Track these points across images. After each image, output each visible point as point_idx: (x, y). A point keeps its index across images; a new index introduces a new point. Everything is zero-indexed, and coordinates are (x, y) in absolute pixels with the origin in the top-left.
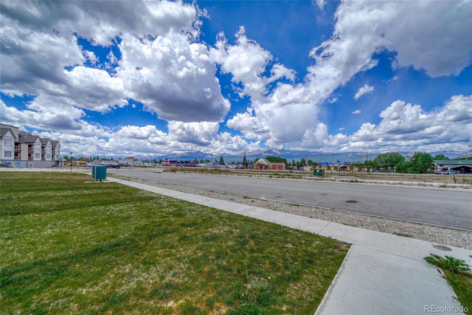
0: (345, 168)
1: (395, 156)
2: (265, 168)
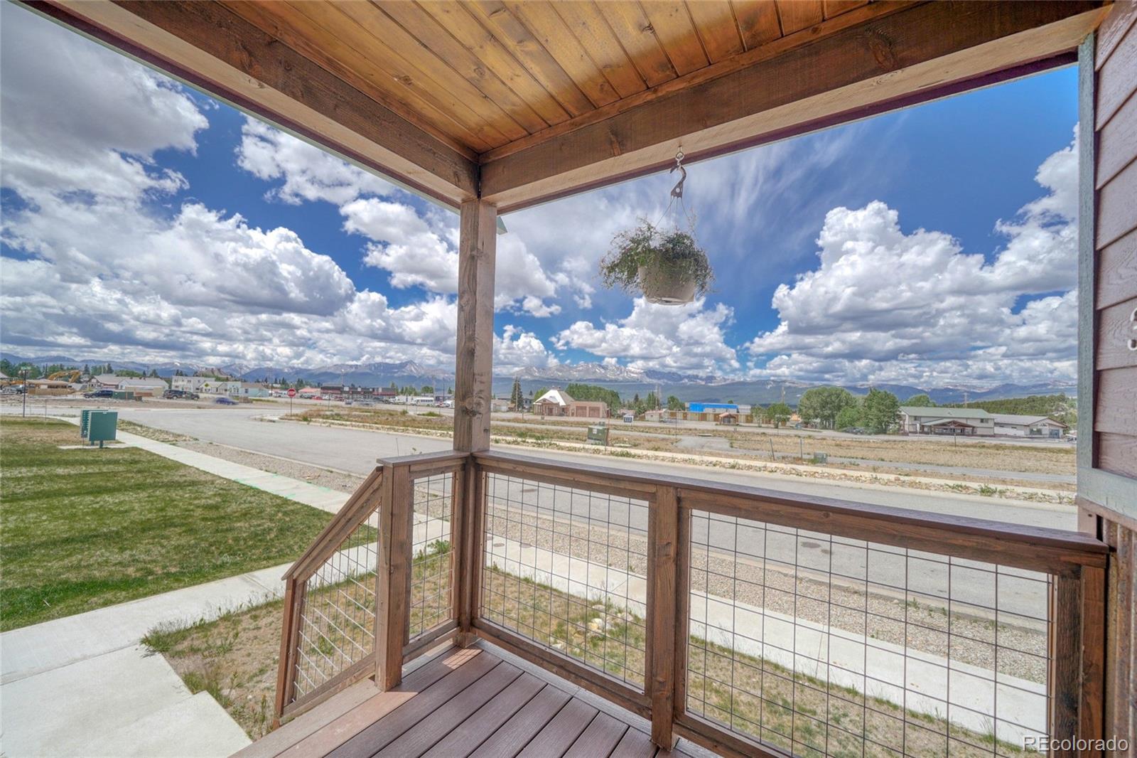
0: (732, 420)
1: (838, 396)
2: (561, 412)
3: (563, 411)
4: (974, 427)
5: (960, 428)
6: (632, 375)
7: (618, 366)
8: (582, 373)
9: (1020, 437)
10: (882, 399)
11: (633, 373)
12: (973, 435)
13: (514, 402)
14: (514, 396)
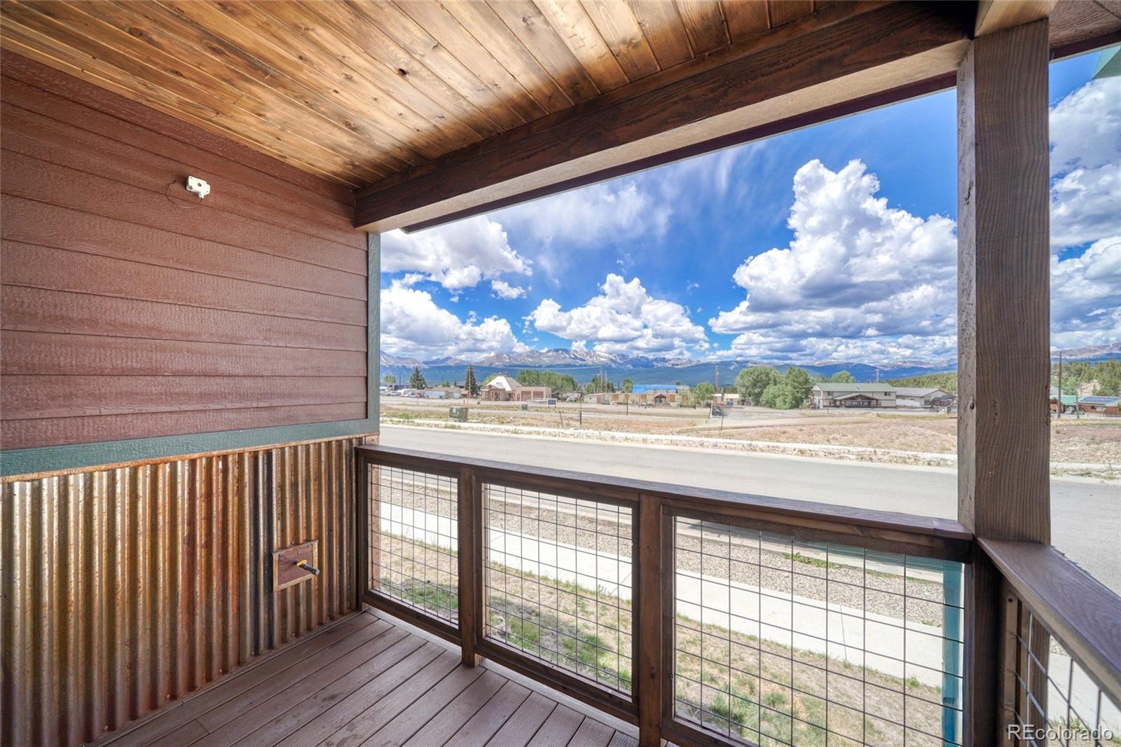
1: (767, 375)
2: (507, 396)
3: (509, 396)
4: (877, 400)
5: (866, 402)
6: (602, 359)
7: (586, 350)
8: (552, 359)
9: (915, 408)
10: (796, 377)
12: (877, 407)
13: (467, 389)
14: (467, 383)
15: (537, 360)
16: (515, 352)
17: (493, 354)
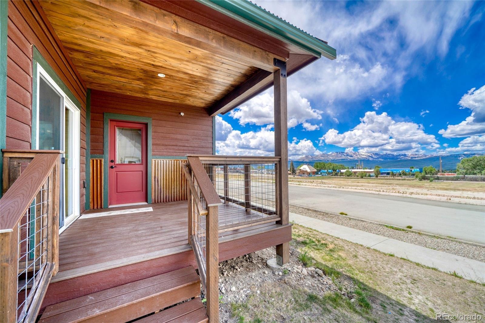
2: (308, 174)
6: (363, 156)
7: (354, 152)
8: (334, 157)
11: (363, 155)
13: (291, 171)
14: (290, 169)
15: (326, 158)
16: (315, 155)
17: (304, 156)
